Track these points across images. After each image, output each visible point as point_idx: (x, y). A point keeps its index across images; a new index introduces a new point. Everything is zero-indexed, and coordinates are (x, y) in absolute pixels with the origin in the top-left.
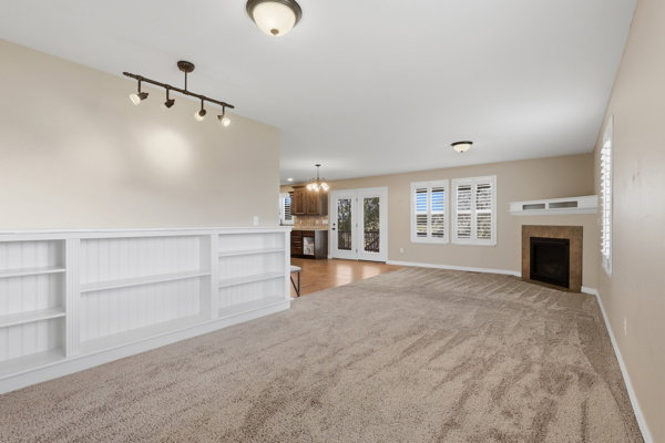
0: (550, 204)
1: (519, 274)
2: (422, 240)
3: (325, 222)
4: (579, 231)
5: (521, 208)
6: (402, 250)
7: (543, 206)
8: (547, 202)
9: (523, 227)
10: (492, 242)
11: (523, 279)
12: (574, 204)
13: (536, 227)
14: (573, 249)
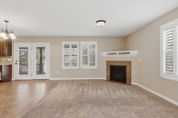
0: (119, 53)
1: (106, 79)
2: (67, 67)
3: (9, 60)
4: (130, 63)
5: (107, 54)
6: (57, 73)
7: (116, 54)
8: (117, 52)
9: (107, 61)
10: (95, 67)
11: (107, 80)
12: (129, 53)
13: (112, 61)
14: (128, 69)
